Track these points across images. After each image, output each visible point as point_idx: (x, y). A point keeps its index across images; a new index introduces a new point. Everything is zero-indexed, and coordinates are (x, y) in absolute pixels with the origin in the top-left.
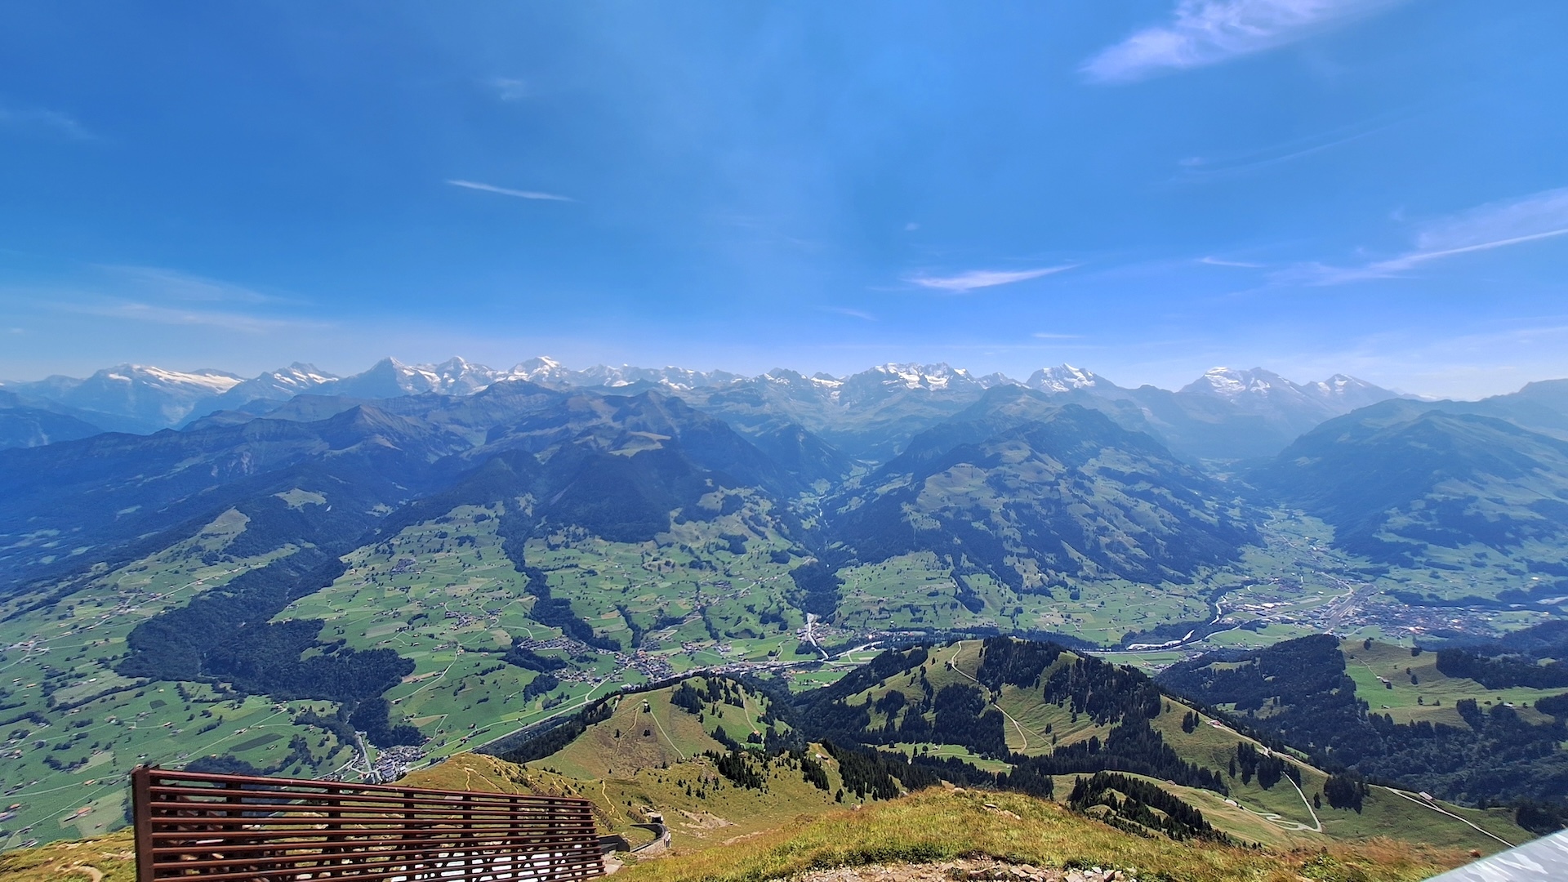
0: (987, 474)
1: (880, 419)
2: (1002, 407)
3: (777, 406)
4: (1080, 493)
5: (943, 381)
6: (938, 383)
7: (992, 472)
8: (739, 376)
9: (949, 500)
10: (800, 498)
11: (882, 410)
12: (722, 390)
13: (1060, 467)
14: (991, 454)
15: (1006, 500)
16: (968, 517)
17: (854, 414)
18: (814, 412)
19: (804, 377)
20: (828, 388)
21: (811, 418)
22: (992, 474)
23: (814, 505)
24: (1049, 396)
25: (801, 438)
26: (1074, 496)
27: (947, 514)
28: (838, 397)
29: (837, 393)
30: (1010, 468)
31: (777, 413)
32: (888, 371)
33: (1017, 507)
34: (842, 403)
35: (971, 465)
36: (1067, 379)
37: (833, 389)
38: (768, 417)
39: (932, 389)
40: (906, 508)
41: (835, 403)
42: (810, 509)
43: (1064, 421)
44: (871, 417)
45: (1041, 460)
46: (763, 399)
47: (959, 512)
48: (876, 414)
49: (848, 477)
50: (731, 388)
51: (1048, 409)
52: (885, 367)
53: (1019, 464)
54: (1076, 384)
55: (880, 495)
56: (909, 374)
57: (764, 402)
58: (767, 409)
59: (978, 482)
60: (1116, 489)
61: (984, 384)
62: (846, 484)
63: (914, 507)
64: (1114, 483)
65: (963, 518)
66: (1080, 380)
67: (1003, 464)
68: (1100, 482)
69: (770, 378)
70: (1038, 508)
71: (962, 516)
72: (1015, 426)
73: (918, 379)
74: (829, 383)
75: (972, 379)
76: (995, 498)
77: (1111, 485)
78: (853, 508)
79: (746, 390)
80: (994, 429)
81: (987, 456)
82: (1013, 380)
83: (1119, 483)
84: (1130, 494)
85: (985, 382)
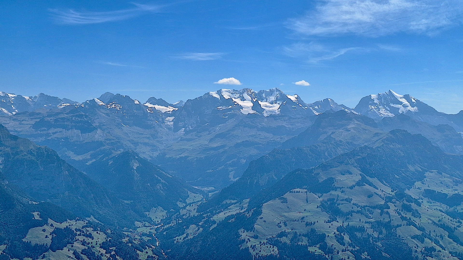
0: (321, 199)
1: (215, 145)
2: (333, 133)
3: (109, 133)
4: (409, 215)
5: (276, 107)
6: (271, 108)
7: (326, 197)
8: (66, 101)
9: (286, 225)
10: (135, 229)
11: (217, 136)
12: (49, 116)
13: (388, 190)
14: (325, 178)
15: (339, 224)
16: (304, 242)
17: (189, 140)
18: (148, 138)
19: (136, 102)
20: (162, 114)
21: (146, 144)
22: (326, 199)
23: (150, 235)
24: (376, 122)
25: (135, 165)
26: (403, 218)
27: (284, 239)
28: (172, 123)
29: (171, 118)
30: (342, 192)
31: (110, 140)
32: (222, 97)
33: (351, 230)
34: (176, 128)
35: (306, 190)
36: (392, 105)
37: (167, 114)
38: (100, 144)
39: (265, 115)
40: (244, 235)
41: (169, 129)
42: (146, 239)
43: (392, 146)
44: (207, 143)
45: (371, 184)
46: (94, 125)
47: (295, 237)
48: (211, 140)
49: (185, 205)
50: (58, 114)
51: (376, 134)
52: (219, 92)
53: (351, 188)
54: (402, 109)
55: (218, 222)
56: (243, 99)
57: (95, 128)
58: (98, 135)
59: (312, 207)
60: (441, 211)
61: (315, 109)
62: (183, 212)
63: (251, 234)
64: (438, 205)
65: (300, 243)
66: (405, 106)
67: (336, 189)
68: (425, 204)
69: (101, 103)
70: (370, 231)
71: (299, 240)
72: (346, 151)
73: (252, 105)
74: (163, 109)
75: (304, 105)
76: (329, 222)
77: (435, 207)
78: (190, 237)
79: (76, 116)
80: (326, 154)
81: (321, 181)
82: (342, 106)
83: (443, 205)
84: (453, 215)
85: (316, 107)
